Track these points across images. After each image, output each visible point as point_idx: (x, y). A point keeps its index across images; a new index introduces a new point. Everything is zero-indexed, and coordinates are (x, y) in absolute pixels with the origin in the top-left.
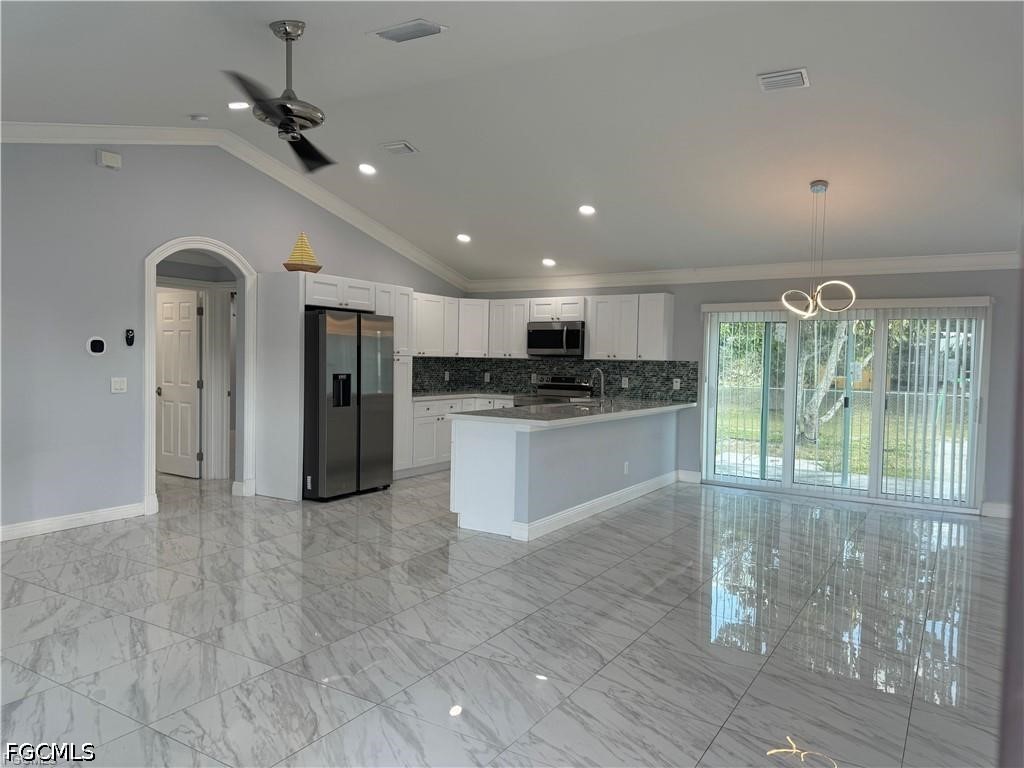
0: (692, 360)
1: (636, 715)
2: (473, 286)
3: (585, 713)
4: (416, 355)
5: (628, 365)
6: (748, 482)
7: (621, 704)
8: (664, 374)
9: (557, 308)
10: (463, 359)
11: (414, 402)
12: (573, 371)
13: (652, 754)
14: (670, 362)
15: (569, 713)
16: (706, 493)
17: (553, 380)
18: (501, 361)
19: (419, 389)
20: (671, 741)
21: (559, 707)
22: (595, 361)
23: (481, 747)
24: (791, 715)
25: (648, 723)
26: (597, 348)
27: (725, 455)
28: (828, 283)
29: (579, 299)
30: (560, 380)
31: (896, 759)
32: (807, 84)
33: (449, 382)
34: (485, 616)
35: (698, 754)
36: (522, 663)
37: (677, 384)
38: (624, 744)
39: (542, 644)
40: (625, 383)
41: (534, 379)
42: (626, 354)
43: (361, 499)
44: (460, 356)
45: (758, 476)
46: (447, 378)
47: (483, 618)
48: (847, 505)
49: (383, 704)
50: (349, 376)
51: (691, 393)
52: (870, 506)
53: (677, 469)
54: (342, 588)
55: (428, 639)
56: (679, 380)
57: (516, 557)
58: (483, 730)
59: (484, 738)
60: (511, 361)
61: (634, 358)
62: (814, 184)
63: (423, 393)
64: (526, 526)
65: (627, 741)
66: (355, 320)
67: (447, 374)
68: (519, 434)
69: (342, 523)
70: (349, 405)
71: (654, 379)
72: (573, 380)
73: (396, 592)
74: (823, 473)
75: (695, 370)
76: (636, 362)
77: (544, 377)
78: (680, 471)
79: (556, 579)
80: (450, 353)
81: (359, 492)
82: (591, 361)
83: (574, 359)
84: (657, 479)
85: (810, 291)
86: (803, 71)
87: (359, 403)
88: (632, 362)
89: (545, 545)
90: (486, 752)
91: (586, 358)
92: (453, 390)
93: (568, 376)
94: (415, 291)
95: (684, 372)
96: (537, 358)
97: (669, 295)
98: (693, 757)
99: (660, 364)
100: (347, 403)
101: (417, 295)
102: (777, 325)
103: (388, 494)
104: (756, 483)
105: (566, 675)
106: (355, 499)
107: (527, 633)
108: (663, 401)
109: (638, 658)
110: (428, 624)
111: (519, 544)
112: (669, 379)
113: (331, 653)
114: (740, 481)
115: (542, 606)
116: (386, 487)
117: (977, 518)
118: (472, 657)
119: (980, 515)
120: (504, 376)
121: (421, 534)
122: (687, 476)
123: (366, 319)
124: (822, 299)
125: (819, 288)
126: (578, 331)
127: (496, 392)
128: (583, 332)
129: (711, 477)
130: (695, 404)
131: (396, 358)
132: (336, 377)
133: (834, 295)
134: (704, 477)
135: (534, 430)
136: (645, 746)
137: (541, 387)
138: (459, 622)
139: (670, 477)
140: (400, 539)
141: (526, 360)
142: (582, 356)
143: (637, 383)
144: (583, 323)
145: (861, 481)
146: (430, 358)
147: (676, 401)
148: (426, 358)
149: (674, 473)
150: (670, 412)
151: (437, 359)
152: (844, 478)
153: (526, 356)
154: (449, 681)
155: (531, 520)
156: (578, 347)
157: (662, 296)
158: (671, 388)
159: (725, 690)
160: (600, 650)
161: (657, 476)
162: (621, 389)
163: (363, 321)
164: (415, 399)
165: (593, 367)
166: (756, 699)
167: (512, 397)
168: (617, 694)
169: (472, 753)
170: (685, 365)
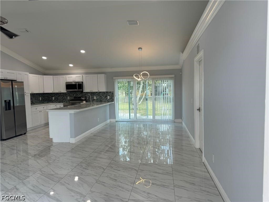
0: (112, 91)
1: (116, 180)
2: (47, 72)
3: (103, 182)
4: (31, 93)
5: (95, 93)
6: (127, 120)
7: (111, 178)
8: (105, 95)
9: (74, 78)
10: (45, 93)
11: (31, 107)
12: (80, 95)
13: (122, 188)
14: (107, 92)
15: (99, 184)
16: (117, 124)
17: (74, 98)
18: (58, 93)
19: (32, 103)
20: (126, 184)
21: (96, 182)
22: (86, 92)
23: (79, 197)
24: (149, 172)
25: (119, 181)
26: (87, 89)
27: (121, 114)
28: (143, 72)
29: (81, 75)
30: (76, 98)
31: (171, 176)
32: (138, 25)
33: (41, 100)
34: (69, 165)
35: (132, 185)
36: (83, 174)
37: (108, 97)
38: (115, 187)
39: (87, 168)
40: (95, 98)
41: (68, 98)
42: (95, 90)
43: (17, 138)
44: (45, 92)
45: (129, 118)
46: (41, 99)
47: (68, 165)
48: (148, 123)
49: (46, 193)
50: (10, 101)
51: (112, 99)
52: (153, 123)
53: (110, 119)
54: (21, 164)
55: (54, 173)
56: (109, 96)
57: (73, 147)
58: (78, 193)
59: (79, 195)
60: (61, 93)
61: (97, 91)
62: (139, 48)
63: (33, 104)
64: (74, 139)
65: (115, 186)
66: (11, 83)
67: (40, 98)
68: (70, 114)
69: (14, 146)
70: (11, 110)
71: (103, 96)
72: (80, 98)
73: (39, 163)
74: (141, 116)
75: (113, 94)
76: (98, 92)
77: (72, 97)
78: (111, 119)
79: (86, 152)
80: (41, 92)
81: (16, 136)
82: (85, 92)
83: (80, 92)
84: (105, 122)
85: (139, 74)
86: (138, 21)
87: (14, 109)
88: (96, 92)
89: (80, 143)
90: (80, 198)
91: (84, 92)
92: (43, 103)
93: (79, 97)
94: (29, 73)
95: (110, 94)
96: (70, 92)
97: (105, 75)
98: (131, 186)
99: (104, 92)
100: (10, 109)
101: (30, 75)
102: (131, 82)
103: (26, 135)
104: (128, 120)
105: (96, 174)
106: (15, 138)
107: (82, 166)
108: (105, 102)
109: (112, 167)
110: (53, 170)
111: (73, 144)
112: (106, 96)
113: (24, 183)
114: (125, 120)
115: (84, 159)
116: (25, 134)
117: (174, 123)
118: (69, 176)
119: (174, 122)
120: (59, 98)
121: (42, 146)
122: (113, 120)
123: (14, 82)
124: (142, 76)
125: (141, 73)
126: (81, 84)
127: (57, 102)
128: (83, 85)
129: (118, 120)
130: (113, 102)
131: (25, 94)
132: (5, 101)
133: (144, 75)
134: (116, 120)
135: (75, 112)
136: (120, 187)
137: (71, 100)
138: (62, 167)
139: (108, 121)
140: (36, 148)
141: (66, 93)
142: (83, 91)
143: (98, 98)
144: (82, 82)
145: (151, 117)
146: (35, 94)
147: (108, 102)
148: (33, 94)
149: (109, 120)
150: (108, 105)
151: (37, 94)
152: (147, 117)
153: (66, 92)
154: (64, 183)
155: (75, 137)
156: (81, 89)
157: (103, 75)
158: (107, 98)
159: (134, 169)
160: (102, 166)
161: (105, 121)
162: (94, 100)
163: (13, 83)
164: (32, 106)
165: (86, 94)
166: (141, 170)
167: (63, 104)
168: (110, 176)
169: (77, 200)
170: (110, 92)
